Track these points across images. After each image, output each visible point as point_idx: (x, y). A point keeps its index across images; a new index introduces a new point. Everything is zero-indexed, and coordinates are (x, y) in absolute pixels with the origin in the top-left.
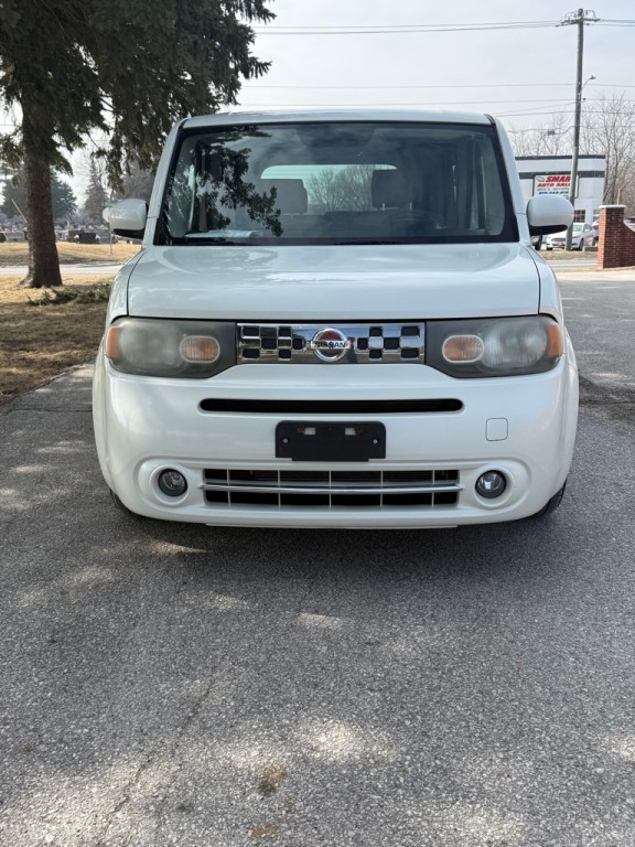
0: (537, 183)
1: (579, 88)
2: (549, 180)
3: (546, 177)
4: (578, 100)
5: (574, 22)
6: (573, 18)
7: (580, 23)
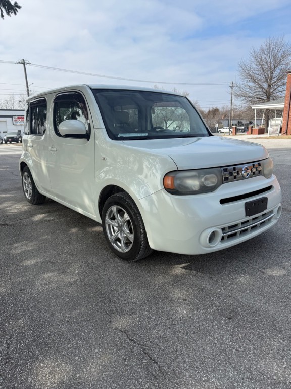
0: (14, 119)
1: (28, 87)
2: (18, 118)
3: (17, 117)
4: (28, 91)
5: (22, 63)
6: (21, 62)
7: (24, 64)
